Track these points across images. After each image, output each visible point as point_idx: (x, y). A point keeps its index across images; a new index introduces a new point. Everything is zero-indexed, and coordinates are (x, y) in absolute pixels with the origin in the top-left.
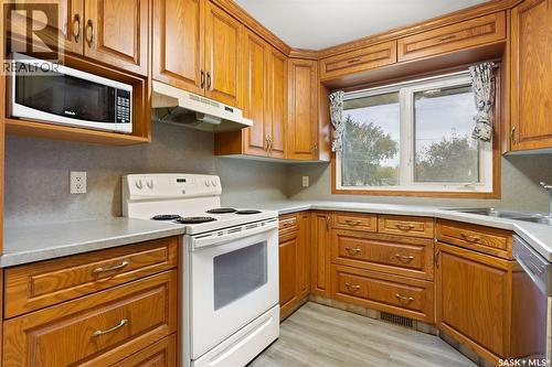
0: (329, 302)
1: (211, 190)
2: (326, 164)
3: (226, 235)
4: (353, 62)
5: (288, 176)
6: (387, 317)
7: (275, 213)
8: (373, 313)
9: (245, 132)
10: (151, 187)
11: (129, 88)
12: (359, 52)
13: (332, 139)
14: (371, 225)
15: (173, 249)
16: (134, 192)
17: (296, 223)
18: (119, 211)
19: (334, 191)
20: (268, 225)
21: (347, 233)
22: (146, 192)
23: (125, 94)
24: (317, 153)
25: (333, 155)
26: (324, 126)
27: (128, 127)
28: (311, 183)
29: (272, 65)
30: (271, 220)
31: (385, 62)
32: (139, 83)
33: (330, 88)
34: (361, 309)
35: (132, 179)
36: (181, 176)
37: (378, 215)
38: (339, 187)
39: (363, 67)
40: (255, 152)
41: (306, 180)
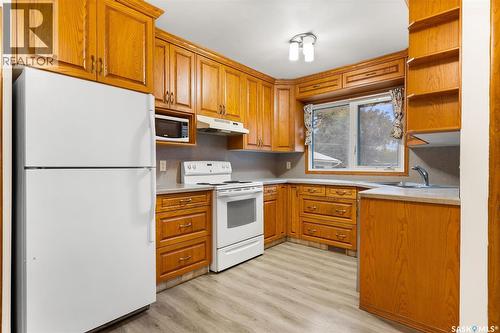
0: (298, 241)
1: (225, 170)
2: (301, 154)
3: (233, 192)
4: (316, 88)
5: (276, 162)
6: (331, 248)
7: (261, 183)
8: (324, 247)
9: (245, 137)
10: (195, 168)
11: (187, 121)
12: (319, 81)
13: (305, 137)
14: (322, 192)
15: (209, 196)
16: (187, 171)
17: (277, 190)
18: (180, 181)
19: (307, 172)
20: (256, 189)
21: (308, 197)
22: (192, 171)
23: (186, 124)
24: (293, 147)
25: (306, 147)
26: (299, 127)
27: (187, 139)
28: (292, 167)
29: (263, 91)
30: (258, 186)
31: (335, 88)
32: (190, 117)
33: (304, 102)
34: (318, 245)
35: (186, 164)
36: (209, 162)
37: (326, 186)
38: (310, 169)
39: (322, 90)
40: (251, 148)
41: (289, 165)
